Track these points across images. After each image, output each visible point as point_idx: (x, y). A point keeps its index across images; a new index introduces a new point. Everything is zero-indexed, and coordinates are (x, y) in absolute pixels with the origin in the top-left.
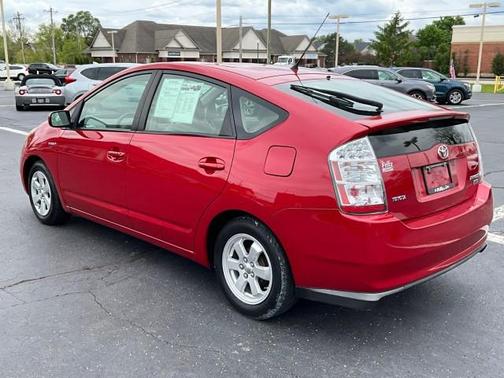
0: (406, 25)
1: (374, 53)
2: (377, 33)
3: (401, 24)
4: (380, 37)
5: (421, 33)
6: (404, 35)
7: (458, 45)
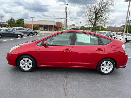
0: (14, 19)
1: (8, 24)
2: (8, 20)
3: (13, 19)
4: (9, 21)
5: (17, 21)
6: (14, 21)
7: (25, 24)
